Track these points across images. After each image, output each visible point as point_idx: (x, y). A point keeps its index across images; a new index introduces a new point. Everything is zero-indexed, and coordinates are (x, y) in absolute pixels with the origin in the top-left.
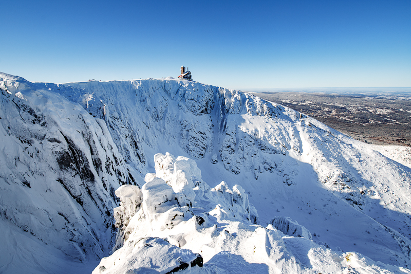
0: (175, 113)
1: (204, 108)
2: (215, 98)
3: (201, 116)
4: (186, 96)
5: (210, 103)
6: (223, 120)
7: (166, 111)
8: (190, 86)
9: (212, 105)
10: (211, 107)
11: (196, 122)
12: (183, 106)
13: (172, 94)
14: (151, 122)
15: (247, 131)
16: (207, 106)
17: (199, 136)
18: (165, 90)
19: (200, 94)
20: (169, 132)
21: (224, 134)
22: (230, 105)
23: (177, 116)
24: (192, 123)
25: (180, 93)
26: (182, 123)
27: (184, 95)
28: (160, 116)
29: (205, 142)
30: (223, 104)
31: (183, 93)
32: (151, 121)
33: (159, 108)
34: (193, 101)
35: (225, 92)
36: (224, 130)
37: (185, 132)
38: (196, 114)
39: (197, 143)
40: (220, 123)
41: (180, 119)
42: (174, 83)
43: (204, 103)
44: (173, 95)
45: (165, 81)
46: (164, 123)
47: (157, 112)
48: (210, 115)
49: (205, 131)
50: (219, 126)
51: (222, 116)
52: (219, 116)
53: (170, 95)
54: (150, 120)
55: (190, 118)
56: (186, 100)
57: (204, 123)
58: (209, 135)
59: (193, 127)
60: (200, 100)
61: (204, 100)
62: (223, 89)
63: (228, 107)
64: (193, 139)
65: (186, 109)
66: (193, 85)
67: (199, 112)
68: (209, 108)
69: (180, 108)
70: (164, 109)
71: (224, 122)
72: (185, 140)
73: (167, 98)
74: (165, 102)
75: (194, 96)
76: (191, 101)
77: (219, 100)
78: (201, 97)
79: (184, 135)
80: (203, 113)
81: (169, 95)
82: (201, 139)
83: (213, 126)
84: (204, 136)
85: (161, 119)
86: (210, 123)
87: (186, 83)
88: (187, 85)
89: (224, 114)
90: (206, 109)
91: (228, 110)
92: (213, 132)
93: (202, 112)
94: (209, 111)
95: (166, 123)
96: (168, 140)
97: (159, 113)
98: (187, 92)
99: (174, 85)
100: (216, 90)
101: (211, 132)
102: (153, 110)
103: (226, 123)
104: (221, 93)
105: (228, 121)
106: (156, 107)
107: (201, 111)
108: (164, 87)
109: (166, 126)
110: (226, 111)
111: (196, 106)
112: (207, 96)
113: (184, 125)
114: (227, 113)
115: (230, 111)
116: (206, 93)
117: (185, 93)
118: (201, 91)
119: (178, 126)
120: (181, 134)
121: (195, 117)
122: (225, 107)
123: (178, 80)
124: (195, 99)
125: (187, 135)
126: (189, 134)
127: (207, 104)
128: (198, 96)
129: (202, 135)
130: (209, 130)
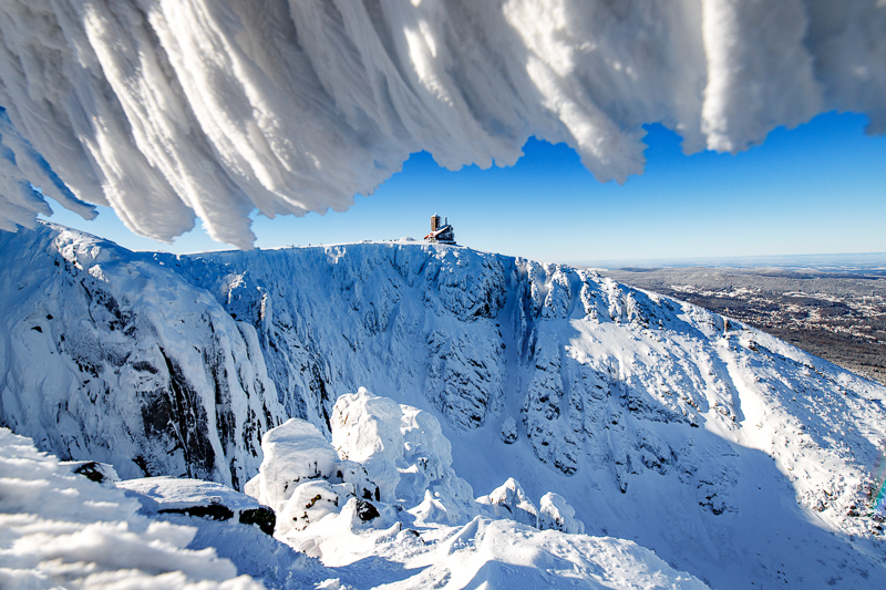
0: (416, 315)
1: (483, 304)
2: (508, 281)
3: (475, 324)
4: (441, 276)
5: (496, 293)
6: (528, 334)
7: (395, 311)
8: (450, 256)
9: (501, 298)
10: (498, 302)
11: (462, 337)
12: (435, 300)
13: (410, 273)
14: (360, 335)
15: (588, 360)
16: (490, 300)
17: (469, 372)
18: (395, 265)
19: (472, 274)
20: (399, 360)
21: (532, 367)
22: (543, 297)
23: (421, 323)
24: (455, 340)
25: (427, 270)
26: (430, 338)
27: (437, 275)
28: (382, 321)
29: (484, 386)
30: (527, 295)
31: (434, 270)
32: (361, 333)
33: (380, 304)
34: (456, 289)
35: (529, 268)
36: (531, 358)
37: (436, 360)
38: (464, 318)
39: (464, 387)
40: (520, 341)
41: (426, 329)
42: (415, 250)
43: (482, 293)
44: (411, 277)
45: (396, 247)
46: (390, 338)
47: (376, 313)
48: (495, 321)
49: (485, 360)
50: (519, 348)
51: (524, 323)
52: (517, 323)
53: (406, 275)
54: (358, 330)
55: (448, 326)
56: (442, 287)
57: (481, 339)
58: (494, 368)
59: (457, 349)
60: (473, 287)
61: (481, 285)
62: (526, 260)
63: (539, 302)
64: (455, 378)
65: (440, 307)
66: (456, 254)
67: (469, 313)
68: (494, 303)
69: (428, 304)
70: (391, 306)
71: (531, 339)
72: (437, 379)
73: (399, 282)
74: (394, 292)
75: (460, 277)
76: (452, 289)
77: (516, 287)
78: (475, 280)
79: (434, 368)
80: (480, 317)
81: (404, 276)
82: (473, 377)
83: (503, 346)
84: (482, 371)
85: (384, 330)
86: (497, 340)
87: (441, 250)
88: (443, 254)
89: (529, 319)
90: (487, 308)
91: (539, 310)
92: (505, 362)
93: (478, 313)
94: (493, 313)
95: (393, 339)
96: (397, 380)
97: (380, 316)
98: (443, 269)
99: (414, 254)
100: (508, 264)
101: (500, 361)
102: (367, 309)
103: (535, 340)
104: (521, 269)
105: (541, 335)
106: (374, 301)
107: (474, 311)
108: (393, 258)
109: (394, 345)
110: (533, 312)
111: (465, 299)
112: (489, 278)
113: (435, 344)
114: (536, 316)
115: (544, 312)
116: (487, 271)
117: (439, 270)
118: (475, 266)
119: (421, 345)
120: (429, 365)
121: (461, 324)
122: (531, 303)
123: (425, 244)
124: (462, 285)
125: (442, 369)
126: (447, 366)
127: (489, 294)
128: (469, 279)
129: (478, 369)
130: (495, 355)
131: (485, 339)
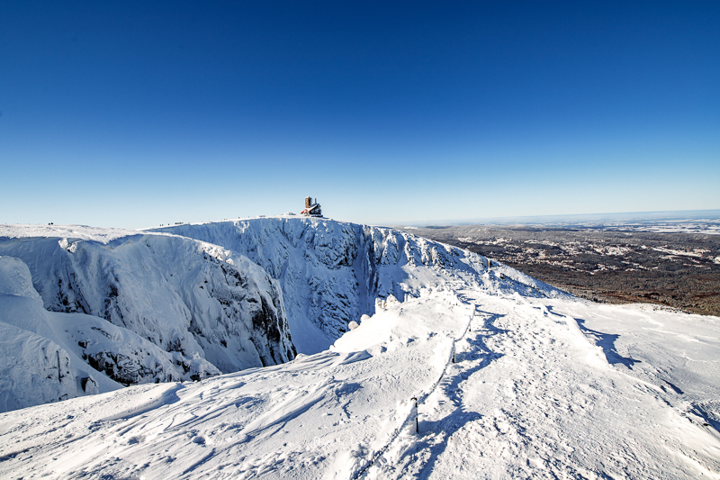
0: (300, 266)
1: (343, 257)
2: (359, 241)
3: (339, 270)
4: (315, 240)
5: (351, 249)
6: (373, 275)
7: (286, 265)
8: (320, 225)
9: (355, 253)
10: (353, 255)
11: (332, 280)
12: (312, 256)
13: (294, 238)
15: (410, 290)
16: (348, 255)
17: (337, 302)
18: (283, 233)
19: (336, 237)
20: (290, 297)
21: (376, 296)
22: (382, 251)
24: (327, 282)
25: (306, 236)
26: (311, 281)
27: (313, 239)
28: (277, 272)
29: (347, 310)
30: (371, 250)
31: (311, 236)
33: (275, 260)
34: (326, 248)
35: (372, 233)
36: (375, 291)
37: (315, 295)
38: (332, 267)
39: (334, 312)
40: (368, 280)
41: (307, 276)
42: (297, 221)
43: (342, 250)
44: (295, 240)
45: (284, 220)
46: (282, 283)
47: (273, 266)
48: (351, 268)
49: (346, 293)
50: (368, 285)
51: (370, 268)
52: (366, 268)
53: (292, 239)
55: (321, 272)
56: (316, 247)
57: (344, 280)
58: (352, 298)
59: (329, 288)
60: (337, 246)
61: (342, 245)
62: (369, 227)
63: (379, 254)
64: (328, 306)
65: (316, 260)
66: (325, 224)
67: (335, 263)
68: (350, 257)
69: (307, 258)
70: (283, 261)
71: (375, 278)
72: (316, 308)
73: (287, 244)
74: (284, 251)
75: (328, 240)
76: (323, 248)
77: (364, 245)
78: (338, 241)
79: (314, 300)
80: (342, 266)
81: (290, 240)
82: (340, 305)
83: (357, 284)
84: (345, 301)
85: (278, 278)
86: (353, 280)
87: (315, 222)
88: (316, 224)
89: (373, 265)
90: (346, 259)
91: (379, 260)
92: (359, 295)
93: (341, 263)
94: (350, 262)
95: (286, 283)
96: (290, 310)
97: (276, 268)
98: (316, 235)
99: (296, 226)
100: (358, 230)
101: (356, 294)
102: (267, 264)
103: (377, 279)
104: (367, 233)
105: (381, 276)
106: (271, 258)
107: (338, 262)
108: (282, 228)
109: (286, 287)
110: (376, 261)
111: (332, 255)
112: (347, 239)
113: (314, 285)
114: (377, 264)
115: (382, 261)
116: (345, 235)
117: (314, 236)
118: (337, 232)
119: (305, 286)
120: (310, 299)
121: (330, 271)
122: (374, 255)
123: (303, 217)
124: (329, 245)
125: (319, 301)
126: (323, 299)
127: (347, 251)
128: (334, 240)
129: (342, 299)
130: (353, 290)
131: (346, 280)
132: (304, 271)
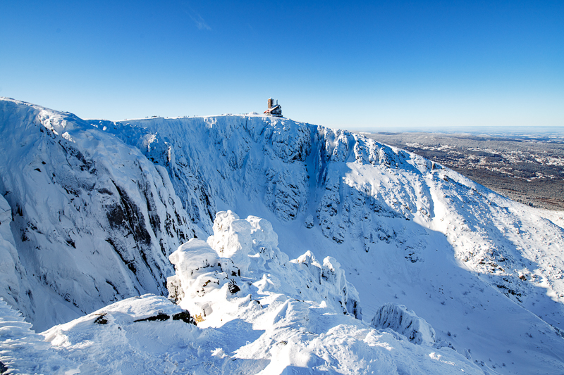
0: (259, 159)
1: (298, 153)
2: (313, 140)
3: (293, 164)
4: (273, 137)
5: (305, 147)
6: (323, 170)
7: (247, 157)
8: (279, 124)
9: (308, 150)
10: (306, 152)
11: (285, 172)
12: (270, 150)
13: (256, 134)
14: (227, 171)
15: (355, 185)
16: (302, 151)
17: (289, 191)
18: (246, 129)
19: (292, 135)
20: (250, 184)
21: (324, 188)
22: (332, 149)
24: (281, 173)
25: (266, 133)
26: (267, 172)
27: (271, 135)
28: (240, 162)
29: (297, 198)
30: (323, 148)
31: (270, 133)
32: (227, 169)
33: (238, 153)
34: (283, 144)
35: (325, 132)
36: (323, 184)
37: (270, 184)
38: (287, 161)
39: (286, 199)
40: (318, 174)
41: (265, 167)
42: (258, 120)
43: (297, 147)
44: (256, 136)
45: (247, 118)
46: (244, 172)
47: (236, 158)
48: (304, 163)
49: (298, 184)
50: (317, 178)
51: (321, 164)
52: (317, 164)
53: (253, 135)
54: (226, 167)
55: (277, 165)
56: (274, 143)
57: (296, 173)
58: (303, 189)
59: (282, 178)
60: (292, 143)
61: (297, 142)
62: (324, 127)
63: (330, 152)
64: (281, 194)
65: (273, 155)
66: (283, 123)
67: (290, 158)
68: (304, 153)
69: (266, 153)
70: (245, 154)
71: (324, 173)
72: (271, 195)
73: (249, 139)
74: (246, 145)
75: (285, 137)
76: (280, 144)
77: (317, 143)
78: (294, 139)
79: (269, 188)
80: (296, 161)
81: (252, 136)
82: (291, 194)
83: (308, 177)
84: (296, 190)
85: (241, 167)
86: (305, 174)
87: (274, 120)
88: (275, 123)
89: (323, 161)
90: (300, 155)
91: (329, 157)
92: (309, 186)
93: (295, 158)
94: (303, 158)
95: (246, 172)
96: (249, 195)
97: (238, 159)
98: (275, 132)
99: (258, 123)
100: (313, 129)
101: (306, 185)
102: (231, 155)
103: (326, 174)
104: (320, 133)
105: (330, 171)
106: (234, 151)
107: (293, 157)
108: (245, 125)
109: (246, 176)
110: (326, 158)
111: (287, 150)
112: (302, 137)
113: (270, 176)
114: (328, 160)
115: (332, 158)
116: (301, 134)
117: (272, 133)
118: (294, 130)
119: (262, 176)
120: (266, 187)
121: (285, 165)
122: (325, 153)
123: (264, 116)
124: (286, 142)
125: (274, 189)
126: (277, 188)
127: (301, 148)
128: (290, 138)
129: (294, 189)
130: (303, 182)
131: (298, 173)
132: (262, 163)
